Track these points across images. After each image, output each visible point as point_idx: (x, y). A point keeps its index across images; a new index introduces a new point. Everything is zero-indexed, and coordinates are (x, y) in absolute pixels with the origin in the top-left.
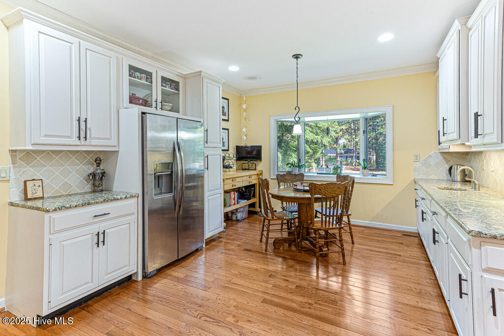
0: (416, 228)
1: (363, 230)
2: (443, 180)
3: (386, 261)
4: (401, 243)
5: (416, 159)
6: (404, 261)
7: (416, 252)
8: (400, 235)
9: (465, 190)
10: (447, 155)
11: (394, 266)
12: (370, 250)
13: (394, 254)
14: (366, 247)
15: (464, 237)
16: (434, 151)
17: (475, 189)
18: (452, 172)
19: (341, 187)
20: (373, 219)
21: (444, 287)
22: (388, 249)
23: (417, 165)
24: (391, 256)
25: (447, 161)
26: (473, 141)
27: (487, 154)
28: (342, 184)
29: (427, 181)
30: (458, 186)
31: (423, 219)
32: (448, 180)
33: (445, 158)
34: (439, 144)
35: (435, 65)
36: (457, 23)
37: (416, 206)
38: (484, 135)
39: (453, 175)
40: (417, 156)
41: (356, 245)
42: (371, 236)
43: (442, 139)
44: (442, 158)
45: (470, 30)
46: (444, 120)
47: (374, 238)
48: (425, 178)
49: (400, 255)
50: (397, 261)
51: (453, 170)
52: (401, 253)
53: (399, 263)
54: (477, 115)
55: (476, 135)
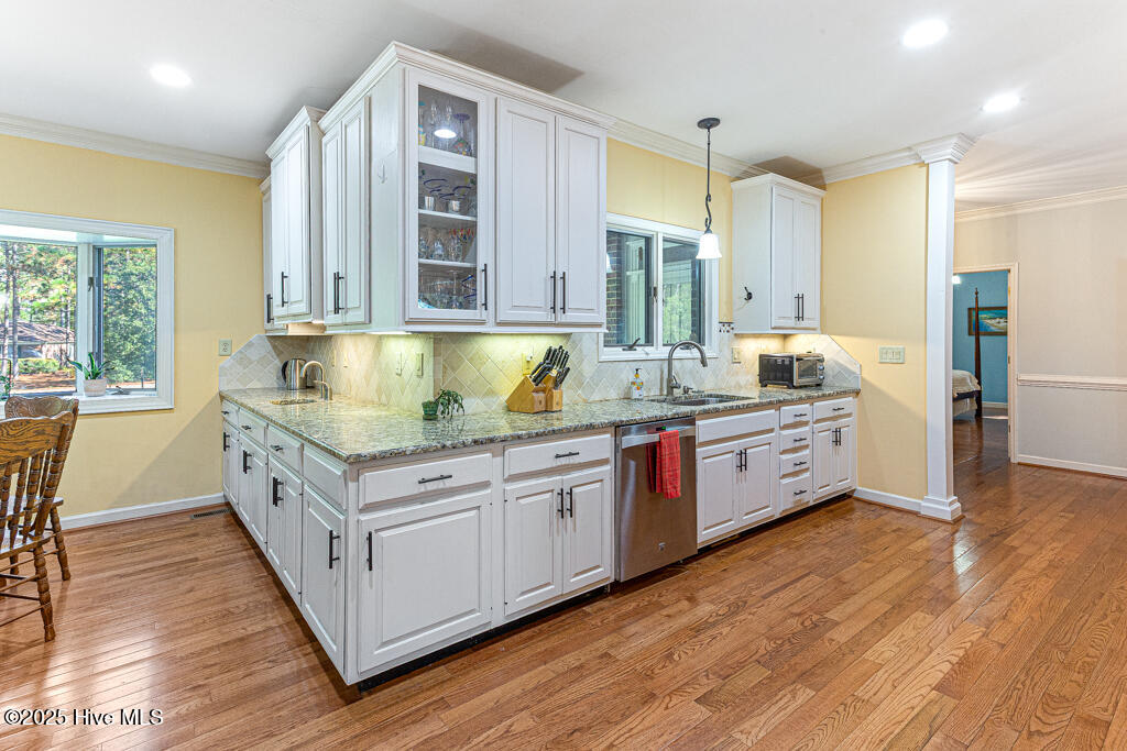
0: (222, 494)
1: (92, 537)
2: (272, 389)
3: (163, 583)
4: (194, 535)
5: (225, 350)
6: (205, 568)
7: (224, 541)
8: (188, 519)
9: (312, 401)
10: (280, 342)
11: (184, 587)
12: (121, 576)
13: (182, 562)
14: (107, 574)
15: (337, 469)
16: (257, 333)
17: (326, 398)
18: (288, 372)
19: (48, 430)
20: (122, 501)
21: (292, 578)
22: (166, 557)
23: (226, 362)
24: (175, 568)
25: (279, 354)
26: (331, 319)
27: (339, 340)
28: (52, 422)
29: (244, 392)
30: (297, 396)
31: (246, 468)
32: (278, 389)
33: (274, 347)
34: (268, 322)
35: (264, 167)
36: (304, 113)
37: (225, 447)
38: (347, 310)
39: (288, 379)
40: (225, 344)
41: (74, 581)
42: (115, 543)
43: (277, 311)
44: (270, 347)
45: (323, 134)
46: (283, 277)
47: (125, 546)
48: (241, 387)
49: (196, 559)
50: (194, 572)
51: (288, 368)
52: (198, 555)
53: (198, 574)
54: (337, 278)
55: (337, 310)
